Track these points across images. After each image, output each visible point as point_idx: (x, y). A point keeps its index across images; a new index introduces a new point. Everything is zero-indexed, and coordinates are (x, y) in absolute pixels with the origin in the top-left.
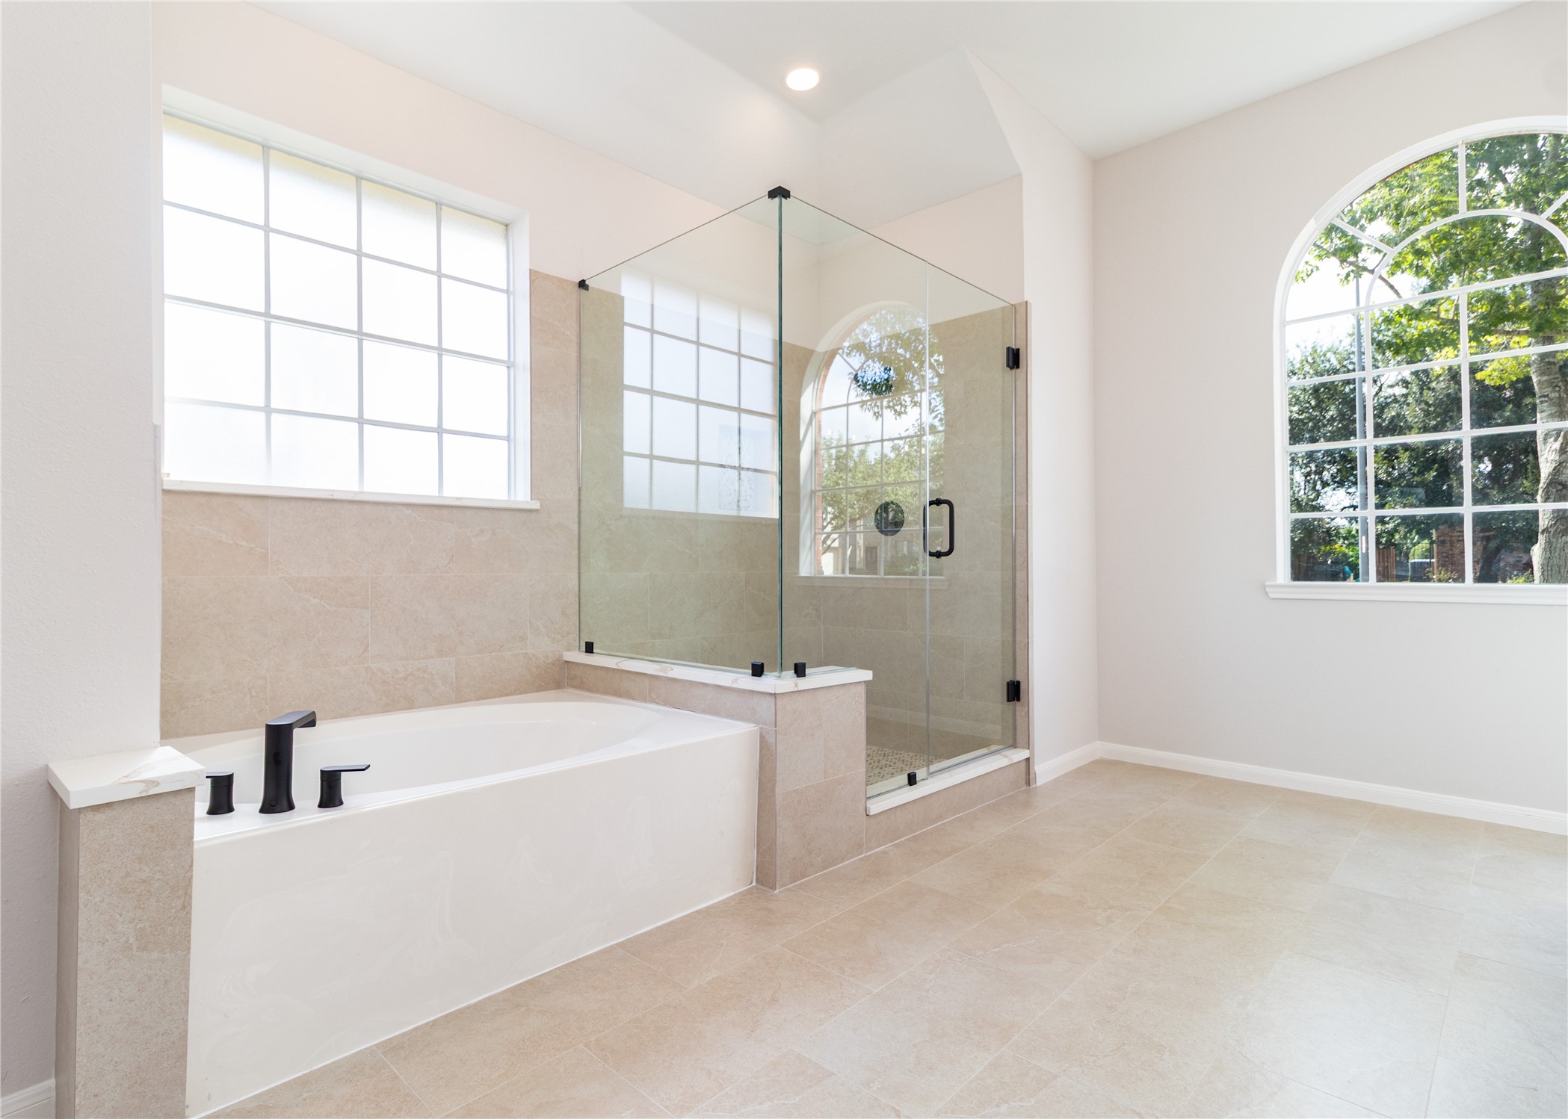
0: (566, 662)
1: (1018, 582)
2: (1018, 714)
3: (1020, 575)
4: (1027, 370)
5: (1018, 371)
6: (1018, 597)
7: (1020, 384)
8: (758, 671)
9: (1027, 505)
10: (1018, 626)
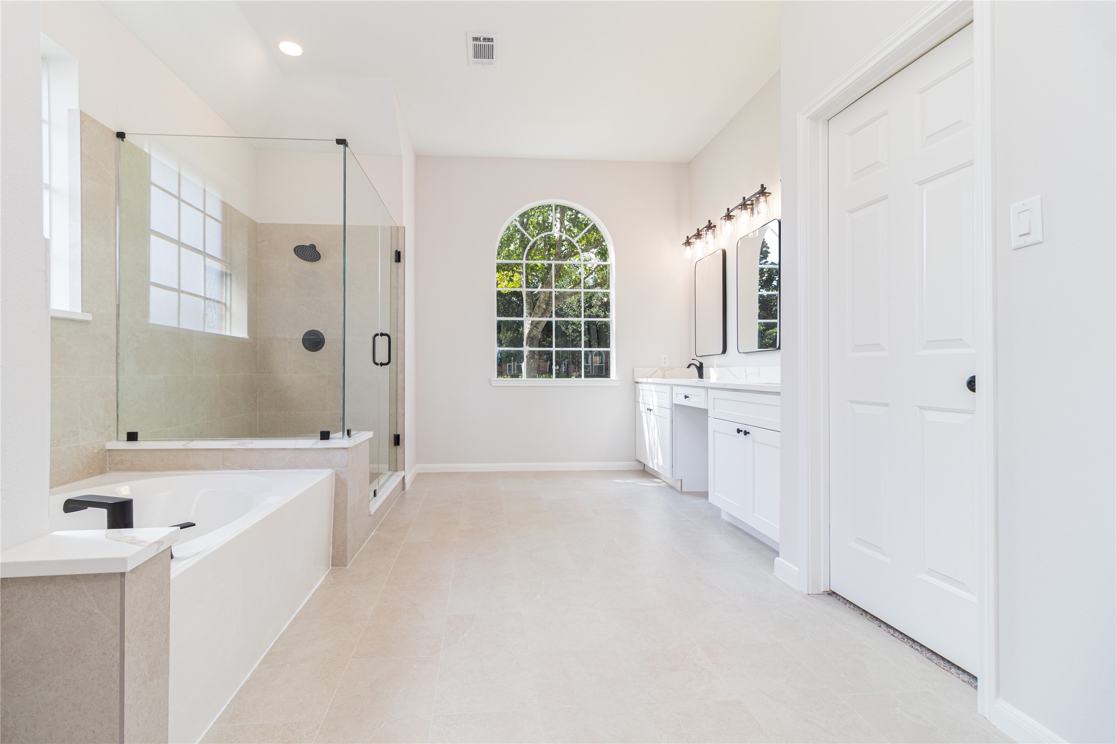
0: (109, 450)
1: (399, 380)
2: (398, 452)
3: (400, 377)
4: (404, 264)
5: (399, 263)
6: (398, 388)
7: (400, 271)
8: (325, 436)
9: (404, 338)
10: (399, 404)
